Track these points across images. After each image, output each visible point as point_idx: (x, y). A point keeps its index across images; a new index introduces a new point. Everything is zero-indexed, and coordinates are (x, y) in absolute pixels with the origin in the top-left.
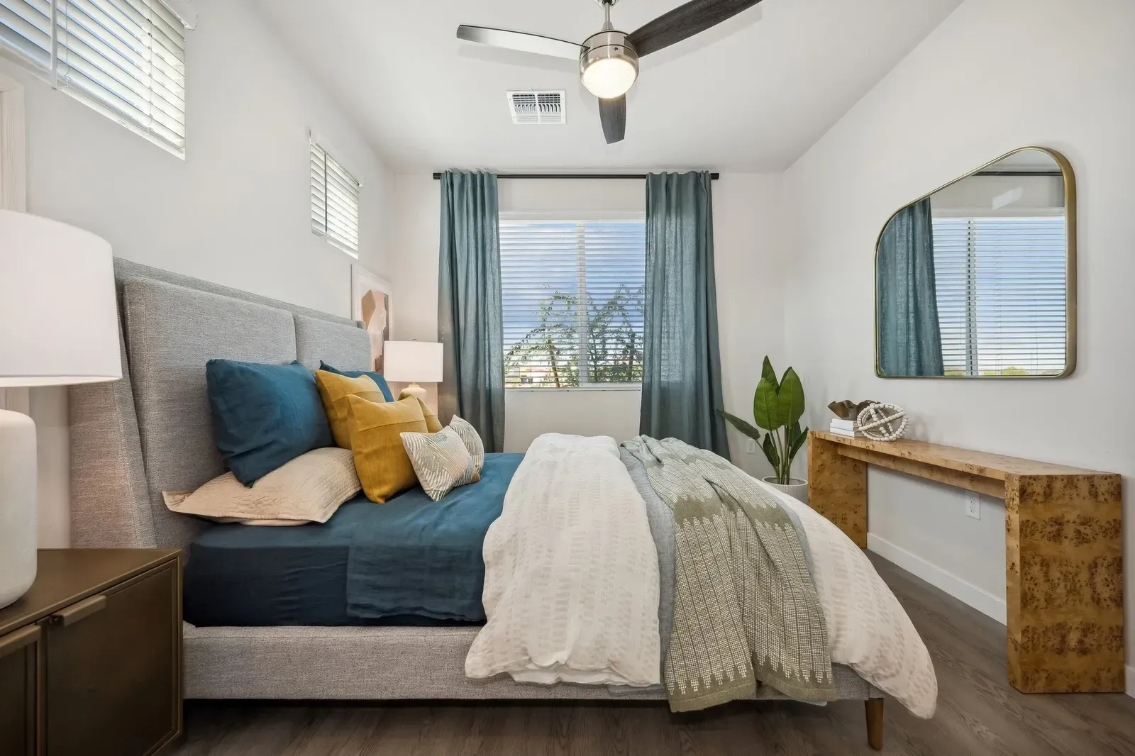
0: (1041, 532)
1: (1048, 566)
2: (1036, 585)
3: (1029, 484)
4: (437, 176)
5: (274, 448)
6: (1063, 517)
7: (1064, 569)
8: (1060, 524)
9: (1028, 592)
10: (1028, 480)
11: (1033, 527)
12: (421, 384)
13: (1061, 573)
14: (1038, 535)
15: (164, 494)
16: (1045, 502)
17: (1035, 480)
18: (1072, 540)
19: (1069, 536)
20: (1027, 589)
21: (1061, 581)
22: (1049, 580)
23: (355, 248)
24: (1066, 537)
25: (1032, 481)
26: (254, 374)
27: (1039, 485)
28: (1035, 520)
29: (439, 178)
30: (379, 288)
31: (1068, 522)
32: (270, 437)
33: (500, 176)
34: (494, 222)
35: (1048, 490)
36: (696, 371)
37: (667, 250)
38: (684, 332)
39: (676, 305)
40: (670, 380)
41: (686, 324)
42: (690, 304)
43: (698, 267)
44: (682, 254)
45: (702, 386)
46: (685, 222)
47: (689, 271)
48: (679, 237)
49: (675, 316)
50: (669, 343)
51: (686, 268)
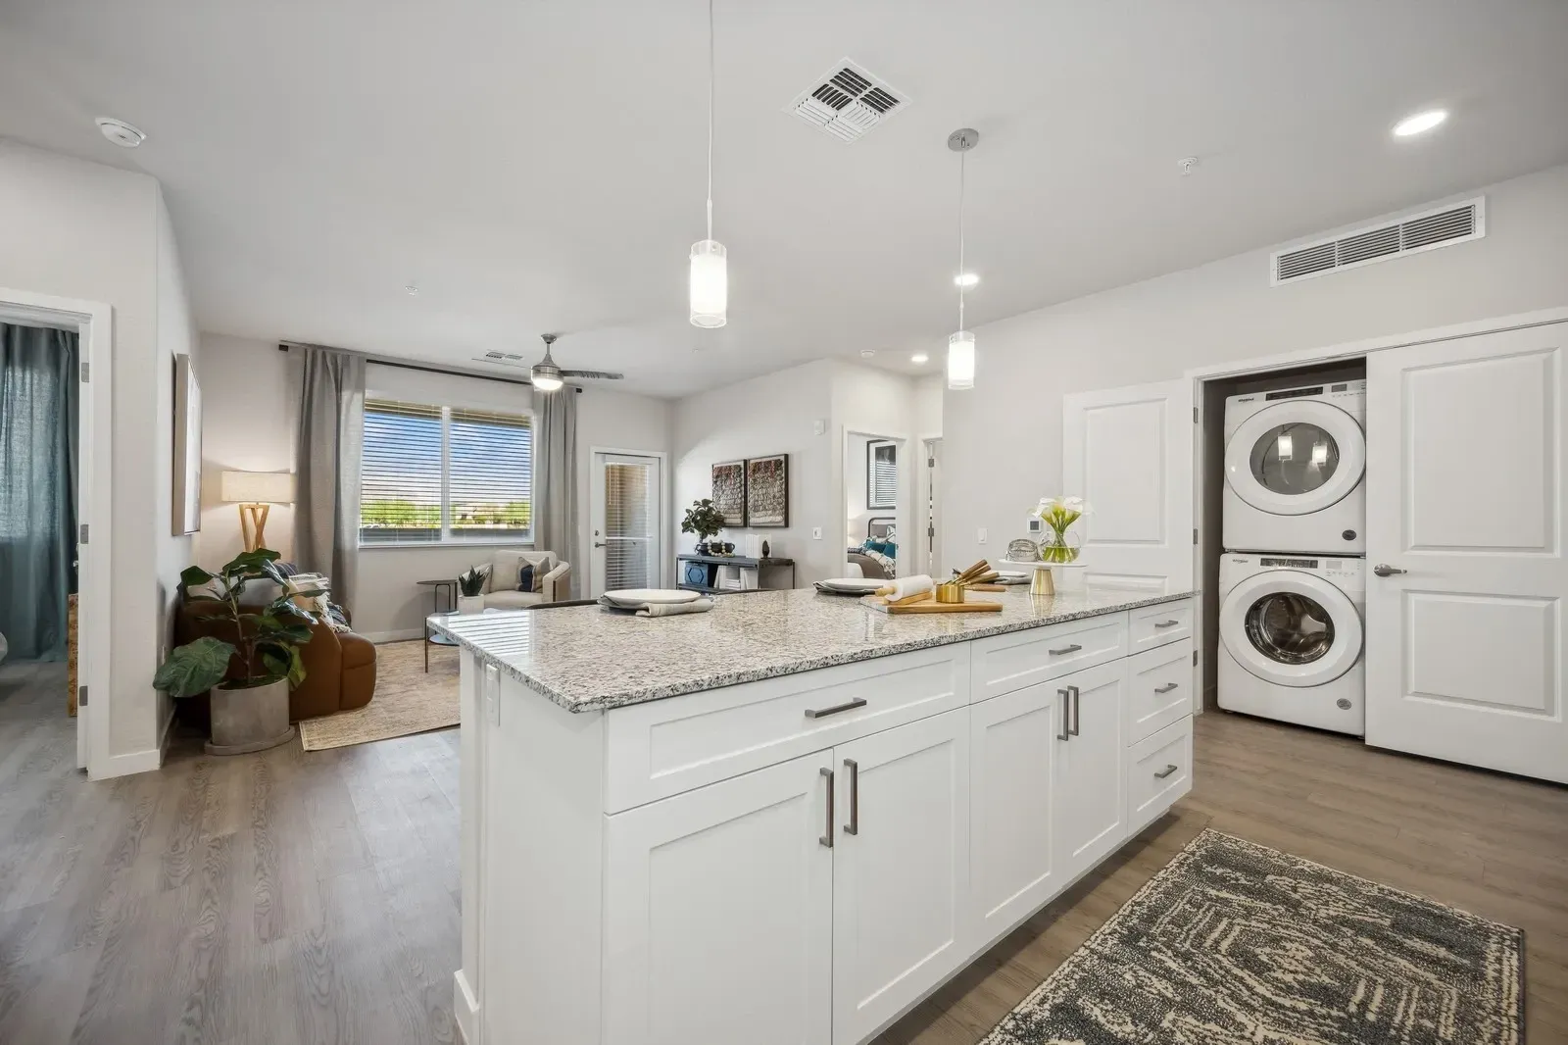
36: (52, 527)
37: (9, 402)
38: (32, 487)
39: (22, 458)
40: (13, 535)
41: (36, 477)
42: (40, 460)
43: (55, 424)
44: (32, 408)
45: (59, 546)
46: (36, 376)
47: (40, 426)
48: (28, 387)
49: (21, 470)
50: (11, 497)
51: (36, 422)
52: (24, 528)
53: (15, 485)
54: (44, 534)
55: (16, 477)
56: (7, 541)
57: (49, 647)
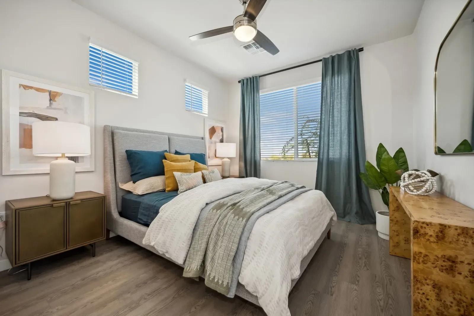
0: (433, 264)
1: (440, 289)
2: (428, 299)
3: (422, 227)
4: (239, 82)
5: (141, 174)
6: (457, 257)
7: (457, 297)
8: (453, 262)
9: (420, 302)
10: (421, 224)
11: (425, 258)
12: (229, 158)
13: (454, 298)
14: (429, 264)
15: (119, 183)
16: (437, 242)
17: (428, 225)
18: (466, 277)
19: (463, 273)
20: (419, 300)
21: (453, 305)
22: (441, 300)
23: (207, 113)
24: (460, 274)
25: (424, 225)
26: (139, 154)
27: (432, 230)
28: (427, 254)
29: (240, 83)
30: (218, 125)
31: (462, 262)
32: (140, 171)
33: (260, 76)
34: (258, 95)
35: (440, 234)
36: (349, 152)
37: (333, 93)
38: (341, 133)
39: (338, 119)
40: (335, 157)
41: (343, 129)
42: (345, 119)
43: (350, 99)
44: (341, 94)
45: (352, 160)
46: (342, 78)
47: (344, 102)
48: (339, 85)
49: (337, 125)
50: (334, 139)
51: (343, 101)
52: (339, 154)
53: (335, 132)
54: (346, 156)
55: (336, 129)
56: (333, 159)
57: (349, 213)
